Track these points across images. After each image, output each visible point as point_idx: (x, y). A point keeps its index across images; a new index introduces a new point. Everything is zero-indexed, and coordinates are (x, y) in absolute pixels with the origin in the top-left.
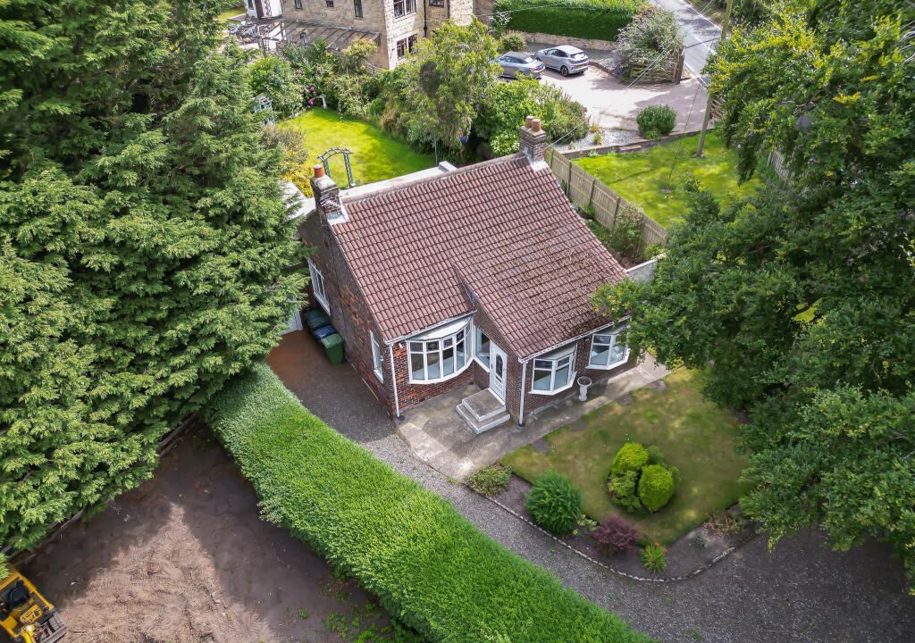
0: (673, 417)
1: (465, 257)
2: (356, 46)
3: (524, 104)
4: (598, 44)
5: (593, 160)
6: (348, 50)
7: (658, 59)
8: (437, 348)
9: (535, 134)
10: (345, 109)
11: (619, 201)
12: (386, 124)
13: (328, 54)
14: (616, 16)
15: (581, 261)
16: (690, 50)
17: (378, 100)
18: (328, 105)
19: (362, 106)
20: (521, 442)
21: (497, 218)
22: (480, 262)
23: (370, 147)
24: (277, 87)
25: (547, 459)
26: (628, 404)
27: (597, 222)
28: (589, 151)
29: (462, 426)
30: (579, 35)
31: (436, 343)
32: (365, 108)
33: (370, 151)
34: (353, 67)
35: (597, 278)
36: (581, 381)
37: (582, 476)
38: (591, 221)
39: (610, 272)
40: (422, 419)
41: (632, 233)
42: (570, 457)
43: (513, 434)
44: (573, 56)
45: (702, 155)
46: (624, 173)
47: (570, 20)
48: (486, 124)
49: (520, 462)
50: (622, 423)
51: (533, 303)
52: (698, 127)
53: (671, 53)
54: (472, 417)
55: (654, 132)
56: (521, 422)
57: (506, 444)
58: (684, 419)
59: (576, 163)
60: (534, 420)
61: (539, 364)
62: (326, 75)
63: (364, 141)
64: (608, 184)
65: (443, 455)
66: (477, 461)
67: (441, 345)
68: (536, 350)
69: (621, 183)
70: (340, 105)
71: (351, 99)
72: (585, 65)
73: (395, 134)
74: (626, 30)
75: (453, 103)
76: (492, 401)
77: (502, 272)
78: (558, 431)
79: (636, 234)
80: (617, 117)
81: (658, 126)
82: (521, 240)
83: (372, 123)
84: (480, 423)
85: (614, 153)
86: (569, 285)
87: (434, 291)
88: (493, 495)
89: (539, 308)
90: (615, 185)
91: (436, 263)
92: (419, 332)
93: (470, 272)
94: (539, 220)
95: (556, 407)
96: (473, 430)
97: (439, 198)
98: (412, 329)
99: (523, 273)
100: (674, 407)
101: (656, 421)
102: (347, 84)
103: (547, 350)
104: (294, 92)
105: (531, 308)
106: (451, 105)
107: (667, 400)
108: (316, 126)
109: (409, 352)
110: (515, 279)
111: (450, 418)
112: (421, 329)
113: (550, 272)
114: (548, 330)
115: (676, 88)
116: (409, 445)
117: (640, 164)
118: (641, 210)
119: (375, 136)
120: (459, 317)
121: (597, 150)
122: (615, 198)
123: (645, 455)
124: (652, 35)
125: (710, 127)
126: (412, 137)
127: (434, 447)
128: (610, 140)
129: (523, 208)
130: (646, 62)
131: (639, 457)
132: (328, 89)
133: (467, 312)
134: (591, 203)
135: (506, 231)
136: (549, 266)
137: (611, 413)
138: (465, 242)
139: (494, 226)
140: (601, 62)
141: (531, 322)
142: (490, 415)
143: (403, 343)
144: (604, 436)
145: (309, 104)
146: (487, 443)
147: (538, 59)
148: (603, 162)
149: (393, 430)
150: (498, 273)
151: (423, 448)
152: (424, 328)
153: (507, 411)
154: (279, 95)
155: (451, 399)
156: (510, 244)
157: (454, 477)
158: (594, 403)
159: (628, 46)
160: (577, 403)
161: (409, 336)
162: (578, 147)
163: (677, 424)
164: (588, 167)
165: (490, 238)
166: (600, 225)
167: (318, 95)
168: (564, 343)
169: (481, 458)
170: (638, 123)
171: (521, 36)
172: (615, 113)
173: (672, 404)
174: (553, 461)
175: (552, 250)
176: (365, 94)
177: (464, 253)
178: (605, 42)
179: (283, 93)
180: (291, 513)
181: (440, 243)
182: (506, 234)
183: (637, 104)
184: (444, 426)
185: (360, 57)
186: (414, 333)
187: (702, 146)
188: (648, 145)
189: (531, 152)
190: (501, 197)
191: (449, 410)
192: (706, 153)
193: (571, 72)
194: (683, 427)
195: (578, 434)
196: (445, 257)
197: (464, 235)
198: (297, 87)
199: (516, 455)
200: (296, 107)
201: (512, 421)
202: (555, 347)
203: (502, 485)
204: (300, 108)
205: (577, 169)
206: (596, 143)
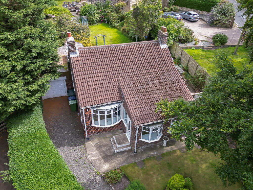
0: (202, 162)
1: (124, 78)
2: (119, 4)
3: (169, 27)
4: (204, 13)
5: (192, 50)
6: (116, 5)
7: (225, 19)
8: (104, 113)
9: (164, 33)
10: (112, 24)
11: (198, 66)
12: (123, 30)
13: (110, 6)
14: (212, 3)
15: (173, 87)
16: (238, 18)
17: (122, 22)
18: (107, 22)
19: (117, 23)
20: (132, 160)
21: (141, 64)
22: (130, 81)
23: (116, 37)
24: (91, 14)
25: (141, 171)
26: (184, 152)
27: (188, 73)
28: (192, 47)
29: (110, 148)
30: (198, 9)
31: (104, 112)
32: (118, 24)
33: (116, 38)
34: (117, 11)
35: (178, 95)
36: (164, 138)
37: (154, 184)
38: (186, 72)
39: (185, 94)
40: (96, 141)
41: (200, 79)
42: (151, 173)
43: (130, 156)
44: (194, 15)
45: (236, 54)
46: (204, 56)
47: (196, 3)
48: (155, 32)
49: (129, 171)
50: (179, 161)
51: (147, 102)
52: (236, 44)
53: (230, 17)
54: (116, 144)
55: (218, 43)
56: (135, 151)
57: (126, 160)
58: (207, 164)
59: (185, 51)
60: (141, 151)
61: (144, 129)
62: (108, 12)
63: (115, 35)
64: (196, 59)
65: (98, 159)
66: (111, 165)
67: (106, 112)
68: (143, 122)
69: (201, 60)
70: (110, 22)
71: (114, 21)
72: (198, 18)
73: (125, 33)
74: (214, 8)
75: (143, 23)
76: (126, 139)
77: (138, 86)
78: (149, 158)
79: (202, 80)
80: (205, 37)
81: (220, 41)
82: (149, 75)
83: (119, 29)
84: (118, 148)
85: (201, 49)
86: (165, 96)
87: (107, 90)
88: (112, 184)
89: (149, 104)
90: (199, 60)
91: (111, 79)
92: (96, 106)
93: (124, 84)
94: (159, 68)
95: (152, 147)
96: (114, 150)
97: (119, 53)
98: (94, 104)
99: (146, 88)
100: (204, 158)
101: (194, 163)
102: (114, 16)
103: (148, 124)
104: (96, 16)
105: (146, 103)
106: (142, 23)
107: (201, 153)
108: (101, 28)
109: (92, 114)
110: (142, 90)
111: (107, 143)
112: (97, 105)
113: (159, 90)
114: (151, 114)
115: (230, 30)
116: (87, 152)
117: (210, 54)
118: (205, 70)
119: (119, 33)
120: (116, 102)
121: (195, 47)
122: (196, 65)
123: (183, 182)
124: (224, 10)
125: (240, 44)
126: (130, 35)
127: (96, 154)
128: (201, 44)
129: (153, 62)
130: (220, 19)
131: (180, 183)
132: (107, 17)
133: (119, 100)
134: (187, 65)
135: (144, 70)
136: (158, 87)
137: (175, 155)
138: (125, 72)
139: (140, 67)
140: (204, 19)
141: (144, 110)
142: (123, 145)
143: (89, 109)
144: (169, 165)
145: (101, 21)
146: (118, 158)
147: (181, 15)
148: (196, 52)
149: (83, 143)
150: (136, 87)
151: (92, 154)
152: (99, 104)
153: (130, 145)
154: (91, 17)
155: (110, 134)
156: (144, 75)
157: (99, 171)
158: (169, 148)
159: (214, 13)
160: (162, 147)
161: (92, 107)
162: (188, 45)
163: (204, 166)
164: (190, 52)
165: (137, 72)
166: (190, 74)
167: (105, 18)
168: (157, 122)
169: (113, 164)
170: (213, 39)
171: (177, 8)
172: (205, 35)
173: (203, 156)
174: (144, 173)
175: (162, 81)
176: (119, 20)
177: (124, 76)
178: (207, 12)
179: (92, 16)
180: (14, 178)
181: (115, 71)
182: (144, 71)
183: (214, 33)
184: (104, 146)
185: (119, 7)
186: (94, 106)
187: (237, 51)
188: (216, 48)
189: (161, 41)
190: (145, 56)
191: (108, 139)
192: (238, 53)
193: (192, 20)
194: (206, 169)
195: (157, 162)
196: (116, 77)
197: (126, 69)
198: (98, 15)
199: (129, 166)
200: (96, 21)
201: (131, 150)
202: (152, 123)
203: (117, 180)
204: (98, 22)
205: (184, 52)
206: (195, 44)
